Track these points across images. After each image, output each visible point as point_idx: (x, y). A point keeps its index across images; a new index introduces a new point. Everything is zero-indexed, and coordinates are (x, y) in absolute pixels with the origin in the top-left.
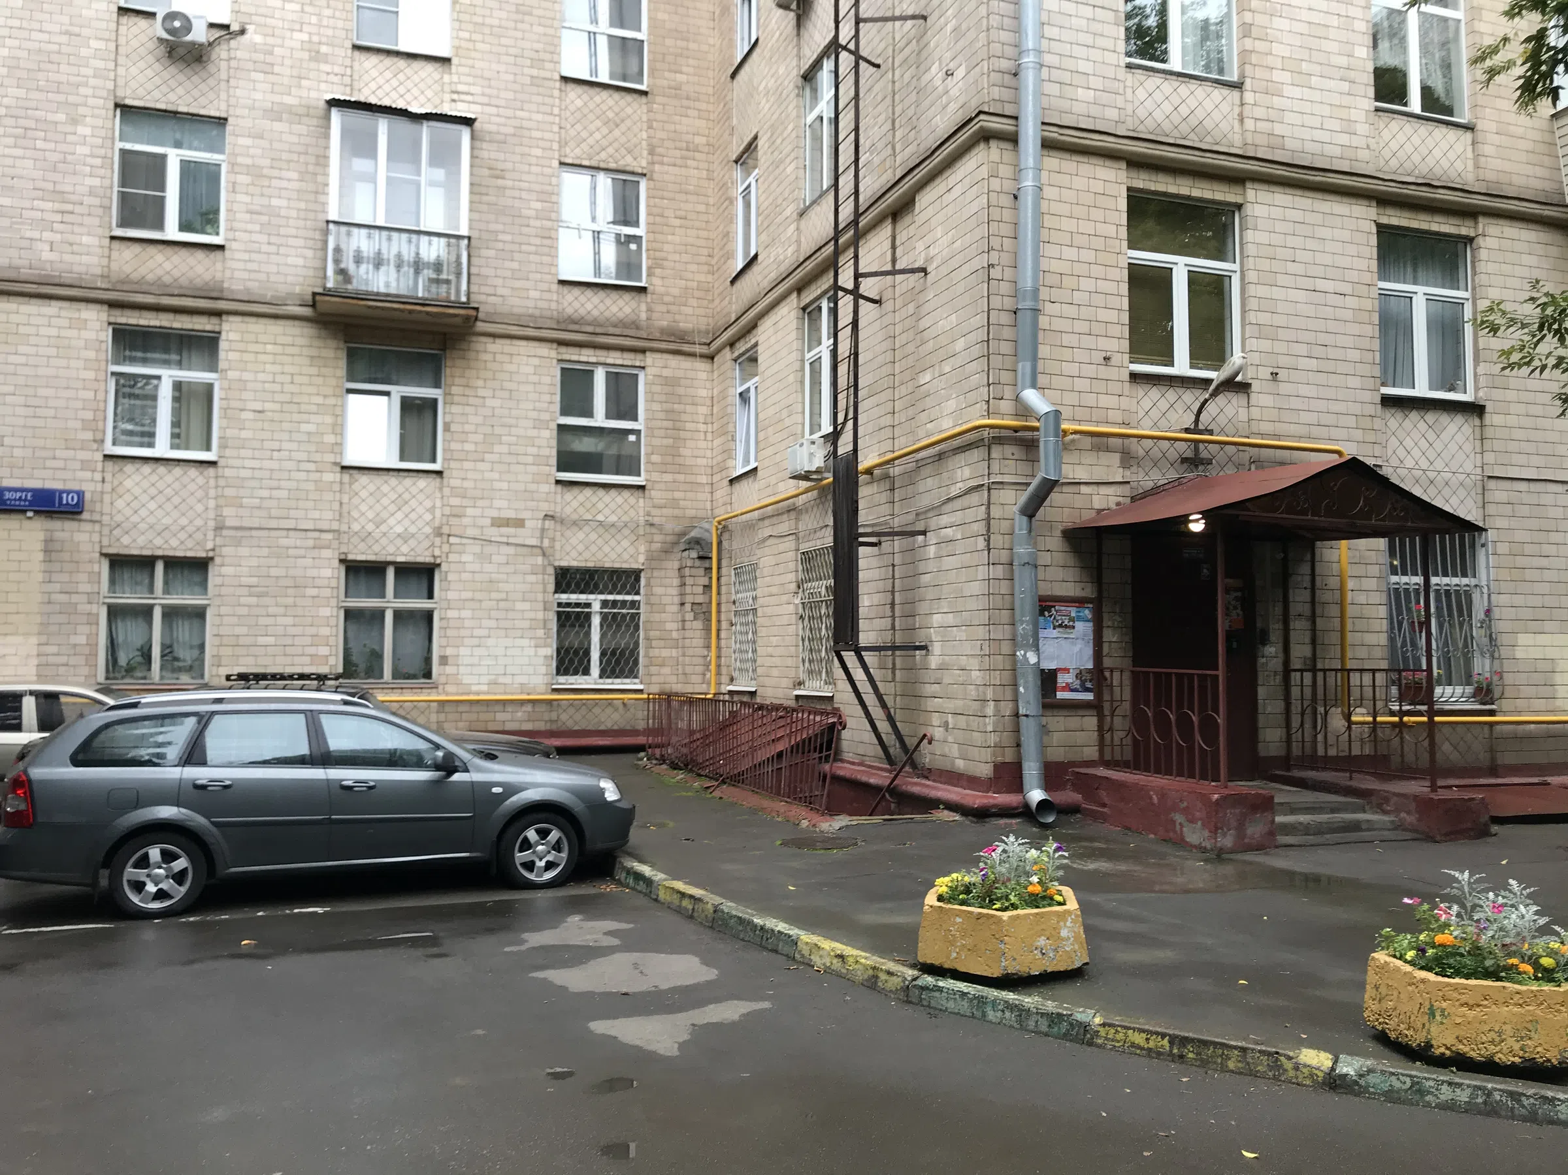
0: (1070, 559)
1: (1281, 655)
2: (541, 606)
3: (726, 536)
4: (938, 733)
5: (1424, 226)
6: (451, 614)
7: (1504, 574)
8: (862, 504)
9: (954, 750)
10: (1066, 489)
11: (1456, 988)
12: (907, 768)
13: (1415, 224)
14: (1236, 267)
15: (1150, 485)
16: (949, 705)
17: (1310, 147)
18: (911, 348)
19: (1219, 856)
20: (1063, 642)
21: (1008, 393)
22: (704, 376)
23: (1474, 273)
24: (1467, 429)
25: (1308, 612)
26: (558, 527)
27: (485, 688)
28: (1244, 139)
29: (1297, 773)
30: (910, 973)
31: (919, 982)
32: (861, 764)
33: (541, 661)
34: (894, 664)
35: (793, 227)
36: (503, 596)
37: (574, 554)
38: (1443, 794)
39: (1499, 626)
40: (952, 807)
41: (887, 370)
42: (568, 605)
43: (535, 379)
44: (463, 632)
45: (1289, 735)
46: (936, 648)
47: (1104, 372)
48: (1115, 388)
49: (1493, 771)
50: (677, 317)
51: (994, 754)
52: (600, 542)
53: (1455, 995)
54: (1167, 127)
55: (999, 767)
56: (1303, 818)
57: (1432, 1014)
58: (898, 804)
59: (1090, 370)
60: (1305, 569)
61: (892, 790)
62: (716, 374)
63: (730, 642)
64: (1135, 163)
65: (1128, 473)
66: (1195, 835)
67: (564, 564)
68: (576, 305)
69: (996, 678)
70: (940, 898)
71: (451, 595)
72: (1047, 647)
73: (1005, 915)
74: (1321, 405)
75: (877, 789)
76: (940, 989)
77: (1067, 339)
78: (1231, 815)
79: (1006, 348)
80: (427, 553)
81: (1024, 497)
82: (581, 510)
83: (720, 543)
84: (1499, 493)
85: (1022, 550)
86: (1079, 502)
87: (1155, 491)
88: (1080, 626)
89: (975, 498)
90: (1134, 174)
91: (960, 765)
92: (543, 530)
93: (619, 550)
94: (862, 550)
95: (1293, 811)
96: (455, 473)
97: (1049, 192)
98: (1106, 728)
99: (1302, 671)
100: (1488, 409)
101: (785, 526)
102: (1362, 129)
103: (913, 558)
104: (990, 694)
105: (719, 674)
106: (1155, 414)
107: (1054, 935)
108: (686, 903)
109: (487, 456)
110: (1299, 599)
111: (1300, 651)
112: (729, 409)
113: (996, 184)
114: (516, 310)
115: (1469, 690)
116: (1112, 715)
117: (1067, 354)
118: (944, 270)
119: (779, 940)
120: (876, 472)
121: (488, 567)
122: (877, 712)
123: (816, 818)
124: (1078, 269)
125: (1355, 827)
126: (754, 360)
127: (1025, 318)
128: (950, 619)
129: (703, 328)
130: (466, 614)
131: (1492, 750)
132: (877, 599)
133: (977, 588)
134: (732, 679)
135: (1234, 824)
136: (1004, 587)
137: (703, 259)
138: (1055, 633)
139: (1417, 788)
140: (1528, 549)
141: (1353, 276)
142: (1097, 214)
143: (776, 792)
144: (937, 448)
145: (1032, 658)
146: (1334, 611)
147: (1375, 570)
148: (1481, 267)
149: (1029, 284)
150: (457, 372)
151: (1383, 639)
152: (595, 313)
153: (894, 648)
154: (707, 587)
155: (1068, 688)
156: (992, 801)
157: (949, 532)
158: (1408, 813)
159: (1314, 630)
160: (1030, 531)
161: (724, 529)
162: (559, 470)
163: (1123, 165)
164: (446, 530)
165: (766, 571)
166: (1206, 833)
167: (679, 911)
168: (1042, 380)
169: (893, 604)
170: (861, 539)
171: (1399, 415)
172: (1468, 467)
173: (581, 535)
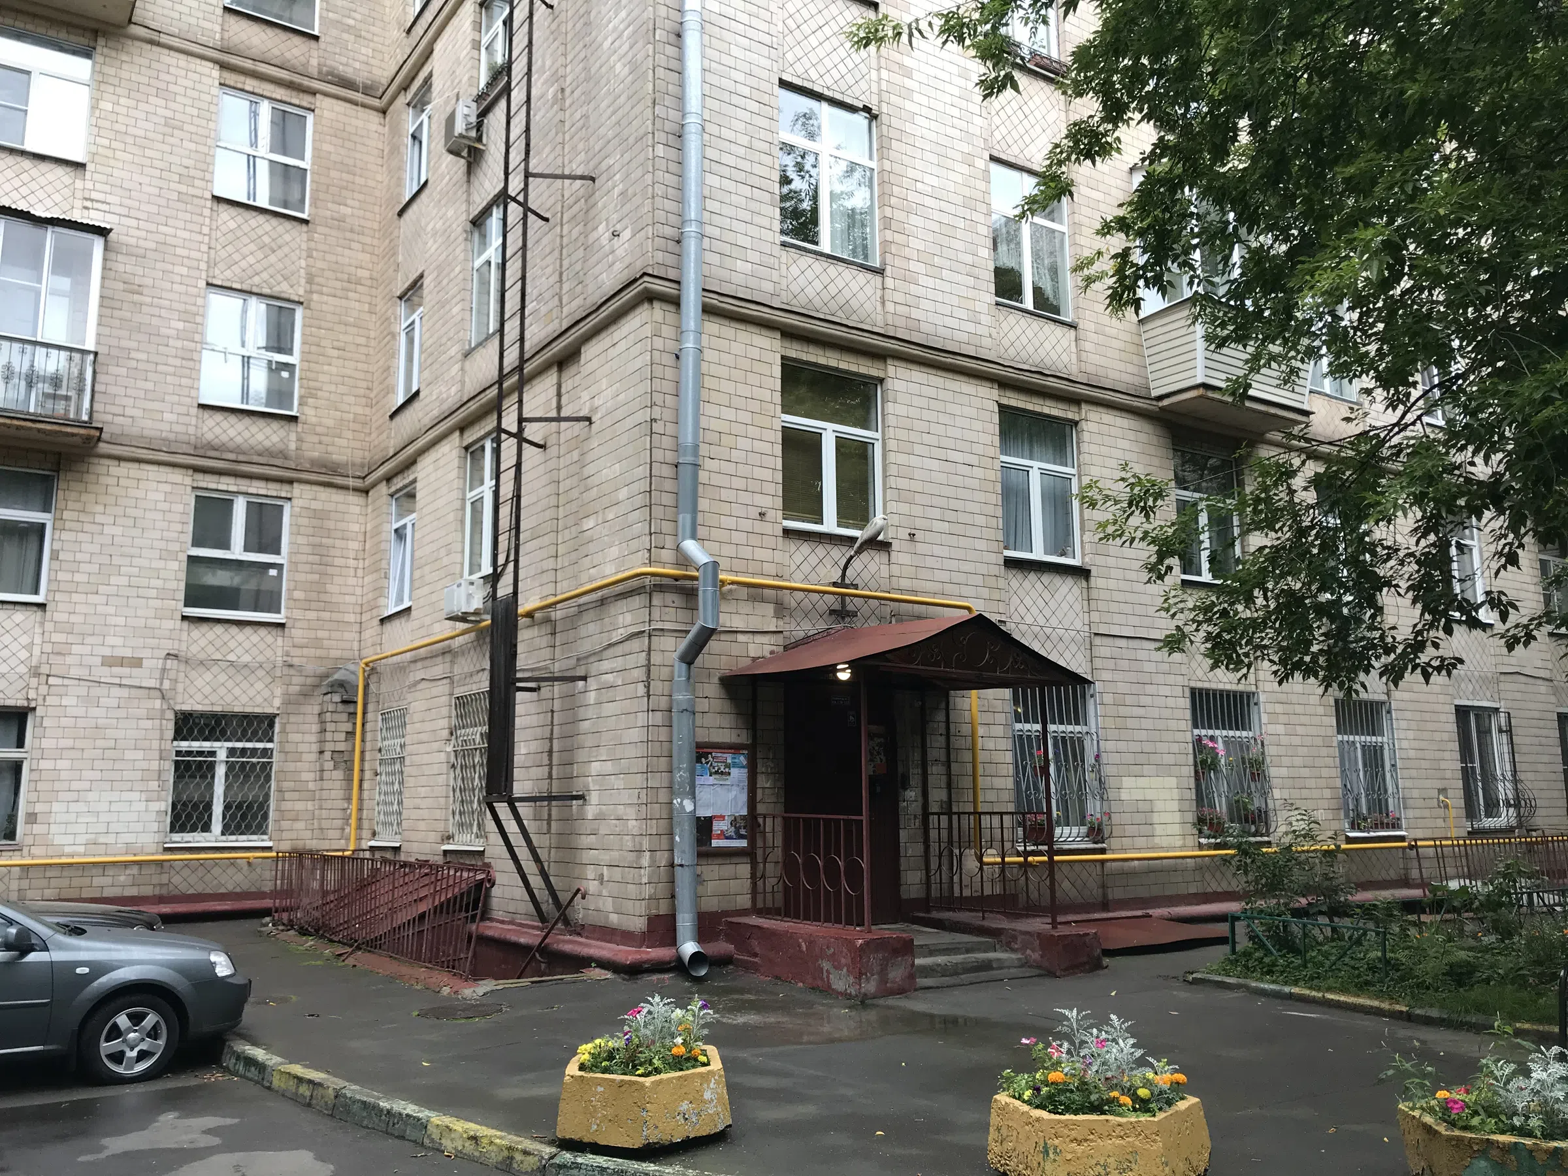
0: (727, 706)
1: (920, 799)
2: (156, 755)
3: (374, 678)
4: (592, 887)
5: (1038, 409)
6: (44, 764)
7: (1110, 722)
8: (520, 648)
9: (608, 905)
10: (723, 637)
11: (1066, 1124)
12: (560, 925)
13: (1030, 407)
14: (878, 435)
15: (802, 634)
16: (605, 857)
17: (942, 331)
18: (575, 494)
19: (862, 1002)
20: (719, 789)
21: (669, 542)
22: (357, 510)
23: (1079, 453)
24: (1076, 590)
25: (943, 758)
26: (182, 667)
27: (81, 849)
28: (885, 319)
29: (935, 915)
30: (548, 1150)
31: (557, 1160)
32: (511, 923)
33: (153, 816)
34: (550, 815)
35: (457, 367)
36: (111, 743)
37: (199, 697)
38: (1063, 931)
39: (1107, 770)
40: (604, 964)
41: (550, 514)
42: (189, 753)
43: (166, 506)
44: (57, 786)
45: (928, 877)
46: (594, 798)
47: (759, 526)
48: (771, 542)
49: (1105, 906)
50: (330, 449)
51: (648, 907)
52: (230, 684)
53: (1066, 1131)
54: (817, 302)
55: (653, 920)
56: (940, 960)
57: (1046, 1152)
58: (549, 964)
59: (746, 525)
60: (941, 716)
61: (543, 949)
62: (370, 509)
63: (373, 794)
64: (789, 334)
65: (781, 623)
66: (841, 982)
67: (186, 707)
68: (218, 430)
69: (653, 827)
70: (582, 1067)
71: (45, 743)
72: (703, 794)
73: (648, 1081)
74: (954, 565)
75: (526, 949)
76: (578, 1166)
77: (725, 494)
78: (874, 960)
79: (667, 499)
80: (19, 696)
81: (683, 644)
82: (210, 649)
83: (366, 686)
84: (1104, 648)
85: (681, 697)
86: (735, 650)
87: (806, 641)
88: (735, 772)
89: (636, 645)
90: (787, 344)
91: (614, 919)
92: (164, 670)
93: (251, 693)
94: (520, 696)
95: (932, 953)
96: (61, 606)
97: (708, 355)
98: (759, 875)
99: (939, 814)
100: (1093, 573)
101: (439, 669)
102: (985, 319)
103: (572, 704)
104: (646, 844)
105: (359, 827)
106: (806, 568)
107: (697, 1099)
108: (304, 1090)
109: (102, 589)
110: (936, 743)
111: (937, 795)
112: (383, 546)
113: (658, 343)
114: (146, 433)
115: (1084, 830)
116: (765, 862)
117: (725, 508)
118: (608, 421)
119: (406, 1124)
120: (537, 615)
121: (95, 712)
122: (529, 866)
123: (458, 983)
124: (737, 429)
125: (986, 966)
126: (412, 496)
127: (686, 471)
128: (609, 767)
129: (358, 461)
130: (61, 764)
131: (1104, 886)
132: (534, 746)
133: (635, 735)
134: (374, 834)
135: (876, 969)
136: (663, 734)
137: (362, 392)
138: (712, 780)
139: (1039, 924)
140: (1129, 700)
141: (979, 449)
142: (753, 379)
143: (417, 957)
144: (600, 594)
145: (688, 806)
146: (967, 756)
147: (1001, 718)
148: (1085, 447)
149: (689, 439)
150: (73, 495)
151: (1010, 783)
152: (239, 440)
153: (550, 798)
154: (351, 734)
155: (723, 835)
156: (645, 957)
157: (610, 677)
158: (1033, 950)
159: (949, 775)
160: (689, 678)
161: (372, 671)
162: (186, 605)
163: (778, 336)
164: (45, 669)
165: (416, 718)
166: (851, 979)
167: (295, 1099)
168: (702, 532)
169: (550, 752)
170: (519, 684)
171: (1020, 576)
172: (1078, 625)
173: (208, 676)
